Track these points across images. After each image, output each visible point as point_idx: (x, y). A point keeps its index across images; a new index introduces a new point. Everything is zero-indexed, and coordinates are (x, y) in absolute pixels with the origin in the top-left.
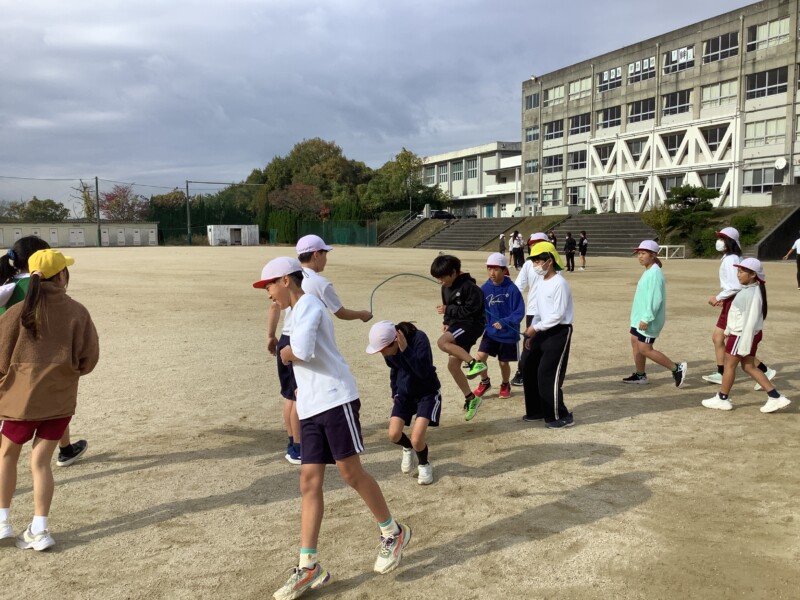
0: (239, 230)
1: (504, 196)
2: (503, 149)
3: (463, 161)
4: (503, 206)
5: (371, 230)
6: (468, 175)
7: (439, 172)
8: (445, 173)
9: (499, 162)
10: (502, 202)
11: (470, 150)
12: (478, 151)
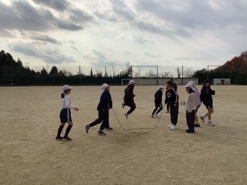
0: (224, 80)
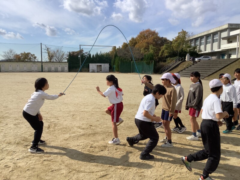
1: (231, 50)
2: (231, 27)
3: (212, 35)
4: (230, 55)
5: (152, 66)
6: (213, 41)
7: (201, 41)
8: (203, 41)
9: (229, 34)
10: (230, 53)
11: (215, 29)
12: (218, 29)
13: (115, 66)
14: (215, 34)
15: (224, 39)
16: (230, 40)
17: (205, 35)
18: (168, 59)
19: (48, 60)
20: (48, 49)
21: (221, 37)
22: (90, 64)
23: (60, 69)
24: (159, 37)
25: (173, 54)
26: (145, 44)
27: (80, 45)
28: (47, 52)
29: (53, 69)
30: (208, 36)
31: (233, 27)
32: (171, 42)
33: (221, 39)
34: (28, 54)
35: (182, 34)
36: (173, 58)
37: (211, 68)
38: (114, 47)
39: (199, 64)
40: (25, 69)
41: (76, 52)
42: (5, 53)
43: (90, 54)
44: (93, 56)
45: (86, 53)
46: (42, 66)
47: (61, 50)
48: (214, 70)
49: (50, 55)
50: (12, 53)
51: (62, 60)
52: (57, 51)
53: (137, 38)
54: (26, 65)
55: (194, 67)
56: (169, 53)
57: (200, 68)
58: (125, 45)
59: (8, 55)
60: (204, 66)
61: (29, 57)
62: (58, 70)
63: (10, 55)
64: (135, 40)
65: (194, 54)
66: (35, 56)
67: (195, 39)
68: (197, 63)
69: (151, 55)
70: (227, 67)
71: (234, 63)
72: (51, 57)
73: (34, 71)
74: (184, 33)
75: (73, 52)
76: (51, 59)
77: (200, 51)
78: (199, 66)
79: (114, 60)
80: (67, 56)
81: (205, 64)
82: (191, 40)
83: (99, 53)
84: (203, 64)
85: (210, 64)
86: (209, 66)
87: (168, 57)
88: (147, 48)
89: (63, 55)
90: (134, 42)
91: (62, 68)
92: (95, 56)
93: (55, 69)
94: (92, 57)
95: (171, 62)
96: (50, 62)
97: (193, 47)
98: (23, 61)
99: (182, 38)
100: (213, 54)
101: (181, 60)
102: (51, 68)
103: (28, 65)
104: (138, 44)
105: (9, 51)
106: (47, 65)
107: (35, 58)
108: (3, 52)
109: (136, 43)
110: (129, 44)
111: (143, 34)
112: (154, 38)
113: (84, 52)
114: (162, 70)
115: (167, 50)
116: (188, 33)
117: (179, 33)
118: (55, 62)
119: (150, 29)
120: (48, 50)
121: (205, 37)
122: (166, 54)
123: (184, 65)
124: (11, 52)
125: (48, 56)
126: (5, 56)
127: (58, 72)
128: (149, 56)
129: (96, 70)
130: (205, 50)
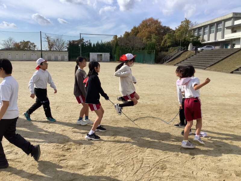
0: (102, 55)
1: (235, 39)
2: (236, 16)
3: (215, 24)
4: (234, 45)
5: (153, 56)
6: (217, 31)
7: (204, 30)
8: (207, 30)
9: (233, 23)
10: (233, 43)
11: (219, 18)
12: (223, 18)
13: (115, 56)
14: (218, 23)
15: (228, 28)
16: (234, 29)
17: (209, 24)
18: (171, 48)
19: (48, 49)
20: (48, 37)
21: (225, 27)
22: (90, 53)
23: (59, 58)
24: (161, 26)
25: (176, 44)
26: (147, 33)
27: (80, 34)
28: (47, 40)
29: (53, 58)
30: (211, 25)
31: (238, 16)
32: (174, 32)
33: (225, 29)
34: (28, 42)
35: (185, 23)
36: (175, 48)
37: (213, 58)
38: (115, 35)
39: (201, 54)
40: (25, 57)
41: (77, 41)
42: (5, 41)
43: (91, 43)
44: (94, 45)
45: (87, 42)
46: (42, 54)
47: (61, 39)
48: (217, 60)
49: (50, 43)
50: (12, 42)
51: (62, 49)
52: (57, 40)
53: (139, 27)
54: (25, 54)
55: (196, 57)
56: (172, 42)
57: (202, 57)
58: (127, 34)
59: (8, 43)
60: (206, 55)
61: (28, 45)
62: (58, 59)
63: (10, 43)
64: (137, 29)
65: (197, 44)
66: (35, 44)
67: (198, 28)
68: (199, 52)
69: (153, 45)
70: (230, 57)
71: (237, 53)
72: (51, 46)
73: (33, 59)
74: (187, 22)
75: (73, 41)
76: (50, 48)
77: (203, 40)
78: (201, 56)
79: (115, 50)
80: (67, 45)
81: (207, 54)
82: (195, 30)
83: (100, 42)
84: (205, 54)
85: (213, 54)
86: (212, 56)
87: (170, 47)
88: (149, 37)
89: (63, 44)
90: (136, 31)
91: (62, 57)
92: (95, 45)
93: (55, 58)
94: (92, 46)
95: (173, 52)
96: (50, 50)
97: (197, 36)
98: (23, 50)
99: (185, 27)
100: (216, 44)
101: (184, 49)
102: (51, 57)
103: (27, 54)
104: (140, 33)
105: (8, 40)
106: (46, 54)
107: (35, 46)
108: (3, 40)
109: (138, 32)
110: (131, 33)
111: (145, 23)
112: (156, 27)
113: (84, 41)
114: (164, 60)
115: (169, 40)
116: (192, 22)
117: (182, 22)
118: (55, 51)
119: (153, 18)
120: (48, 39)
121: (209, 26)
122: (169, 44)
123: (186, 55)
124: (11, 40)
125: (48, 45)
126: (4, 44)
127: (58, 61)
128: (150, 46)
129: (97, 60)
130: (209, 40)
